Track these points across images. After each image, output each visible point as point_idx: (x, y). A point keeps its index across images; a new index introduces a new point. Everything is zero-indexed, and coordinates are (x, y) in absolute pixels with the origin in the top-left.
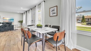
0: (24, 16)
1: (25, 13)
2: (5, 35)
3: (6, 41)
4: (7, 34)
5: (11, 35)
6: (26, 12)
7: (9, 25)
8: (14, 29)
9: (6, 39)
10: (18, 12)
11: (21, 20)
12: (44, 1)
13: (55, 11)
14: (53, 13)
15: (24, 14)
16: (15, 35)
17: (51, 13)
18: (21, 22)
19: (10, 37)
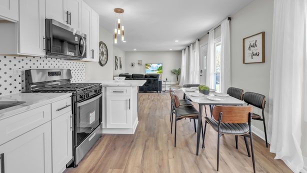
0: (184, 57)
1: (185, 50)
2: (148, 99)
3: (150, 108)
4: (151, 98)
5: (156, 101)
6: (187, 48)
7: (155, 80)
8: (163, 89)
9: (150, 105)
10: (171, 49)
11: (177, 69)
12: (229, 19)
13: (259, 49)
14: (253, 55)
15: (183, 51)
16: (162, 101)
17: (248, 52)
18: (177, 73)
19: (156, 104)
